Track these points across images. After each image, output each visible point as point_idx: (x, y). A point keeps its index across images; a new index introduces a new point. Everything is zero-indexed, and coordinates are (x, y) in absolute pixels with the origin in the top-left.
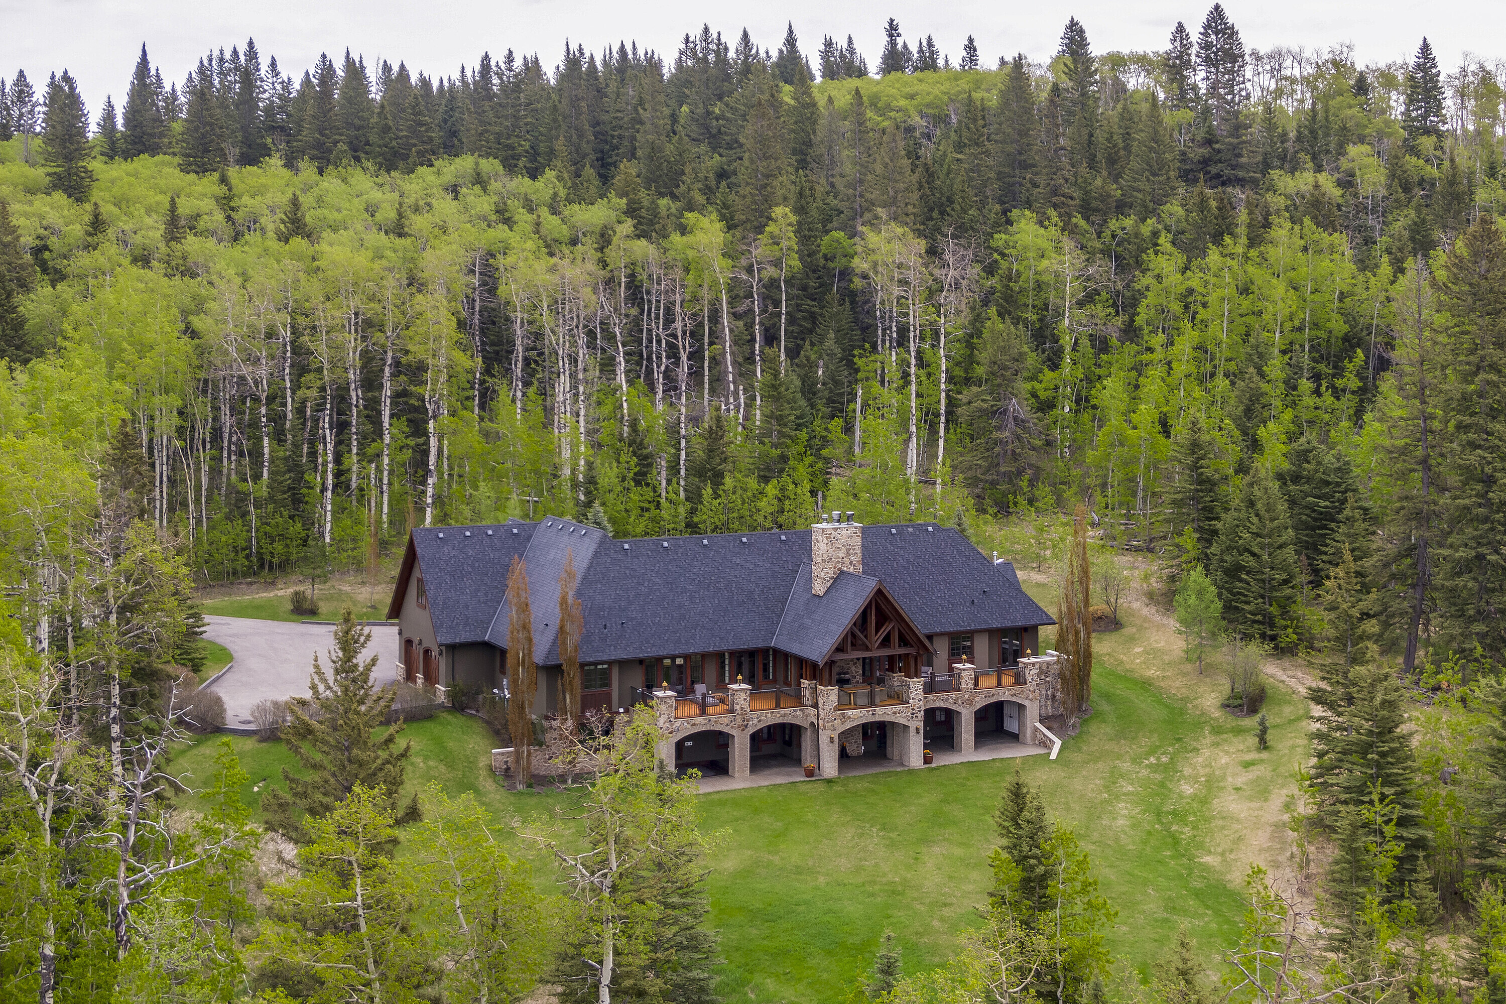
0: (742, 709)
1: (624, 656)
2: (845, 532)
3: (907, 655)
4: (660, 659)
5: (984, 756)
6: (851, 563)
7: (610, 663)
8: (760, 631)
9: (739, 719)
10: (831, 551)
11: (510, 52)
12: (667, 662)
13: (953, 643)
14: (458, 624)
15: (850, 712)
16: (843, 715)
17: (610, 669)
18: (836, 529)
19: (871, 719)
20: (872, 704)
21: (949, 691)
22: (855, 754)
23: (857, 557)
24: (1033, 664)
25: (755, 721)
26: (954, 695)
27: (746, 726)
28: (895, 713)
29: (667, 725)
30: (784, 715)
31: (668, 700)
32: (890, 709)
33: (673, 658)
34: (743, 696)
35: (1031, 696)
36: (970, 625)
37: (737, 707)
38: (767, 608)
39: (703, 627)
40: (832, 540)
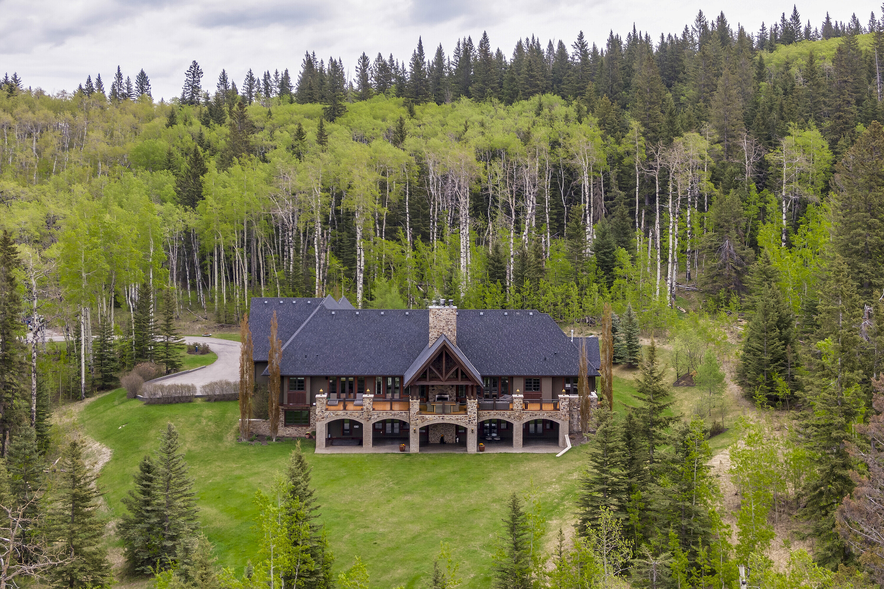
0: (367, 408)
1: (312, 373)
2: (445, 311)
3: (467, 386)
4: (339, 377)
5: (528, 450)
6: (449, 330)
7: (305, 377)
8: (400, 366)
9: (365, 415)
10: (436, 322)
11: (581, 33)
12: (343, 379)
13: (527, 383)
14: (259, 351)
15: (427, 416)
16: (423, 418)
17: (305, 380)
18: (439, 309)
19: (441, 421)
20: (444, 413)
21: (507, 410)
22: (450, 442)
23: (453, 326)
24: (565, 399)
25: (376, 416)
26: (508, 412)
27: (370, 419)
28: (457, 419)
29: (320, 413)
30: (394, 415)
31: (321, 400)
32: (454, 417)
33: (347, 377)
34: (368, 401)
35: (563, 418)
36: (538, 372)
37: (365, 407)
38: (408, 353)
39: (365, 361)
40: (437, 316)
